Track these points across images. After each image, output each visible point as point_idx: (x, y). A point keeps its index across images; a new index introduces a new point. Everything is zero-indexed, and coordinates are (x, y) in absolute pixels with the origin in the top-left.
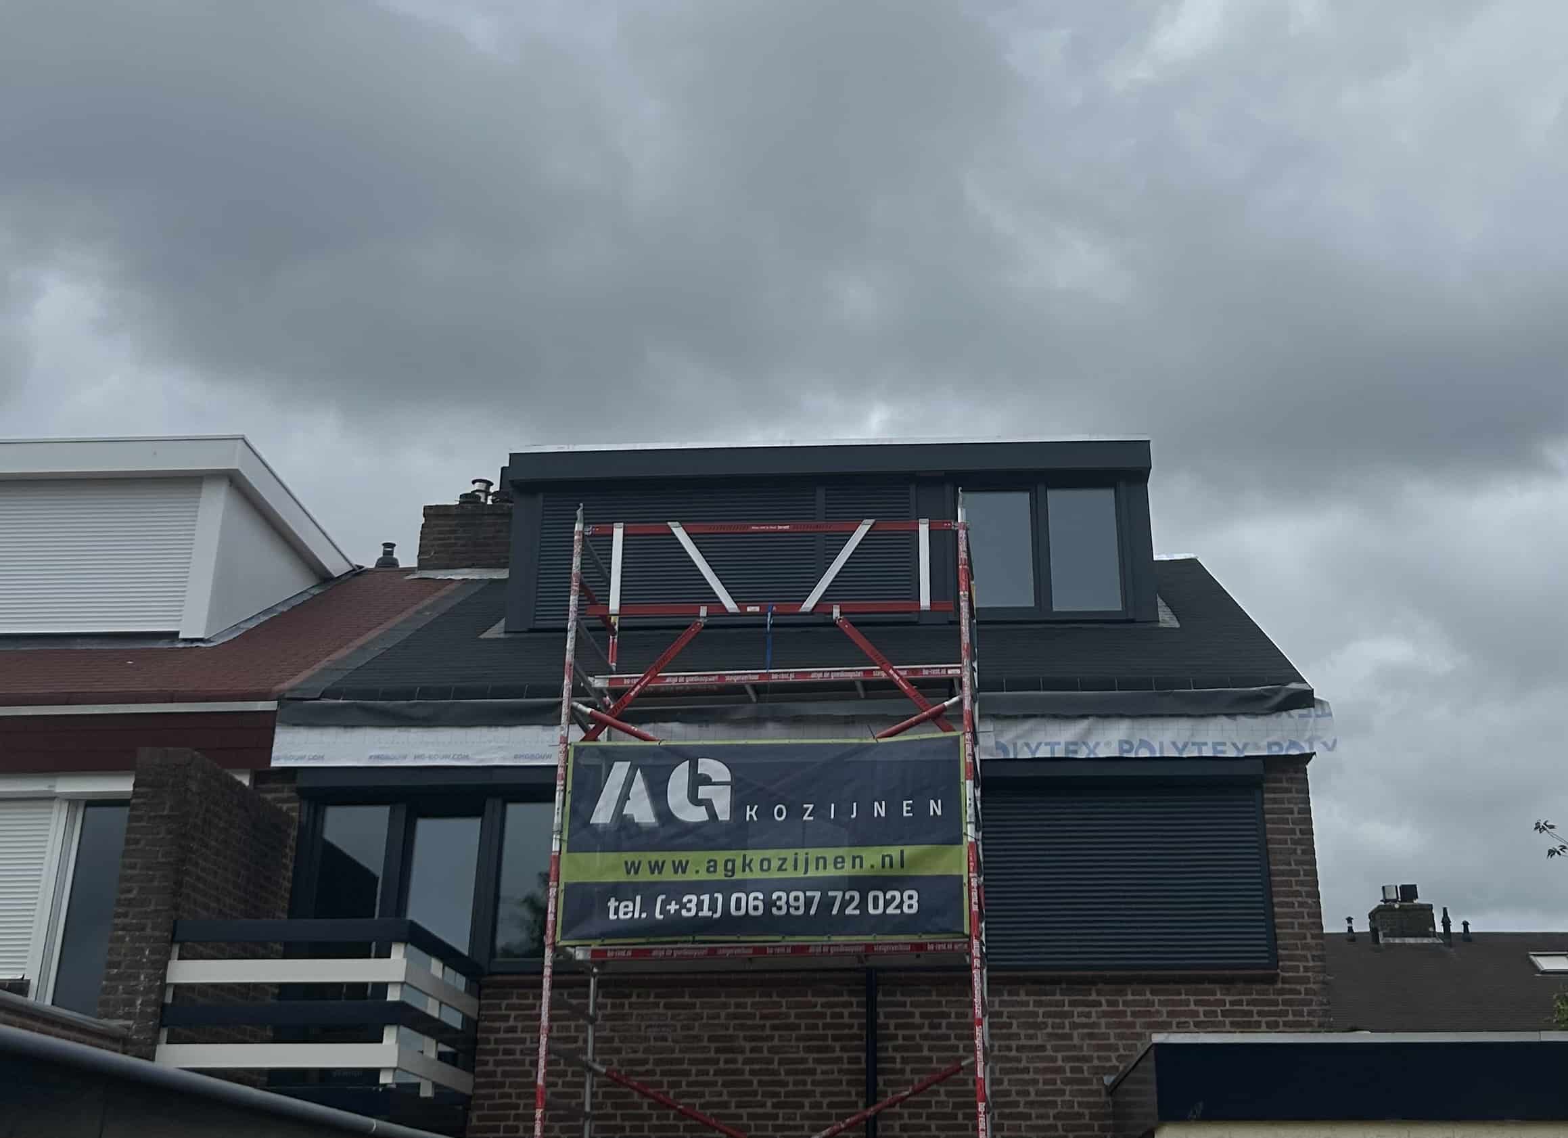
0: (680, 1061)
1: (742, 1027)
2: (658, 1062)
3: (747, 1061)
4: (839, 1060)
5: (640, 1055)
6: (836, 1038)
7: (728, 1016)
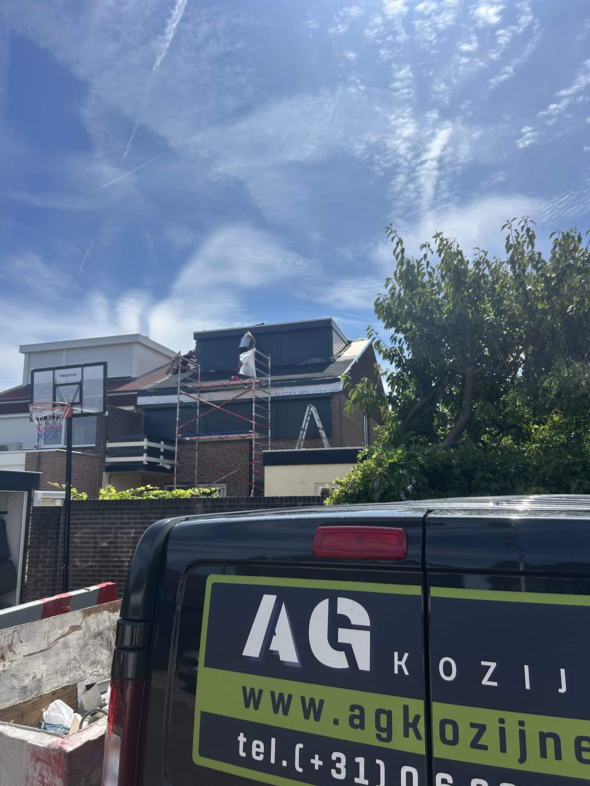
0: (216, 457)
1: (227, 451)
2: (212, 458)
3: (228, 457)
4: (245, 456)
5: (209, 457)
6: (245, 452)
7: (225, 449)
